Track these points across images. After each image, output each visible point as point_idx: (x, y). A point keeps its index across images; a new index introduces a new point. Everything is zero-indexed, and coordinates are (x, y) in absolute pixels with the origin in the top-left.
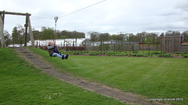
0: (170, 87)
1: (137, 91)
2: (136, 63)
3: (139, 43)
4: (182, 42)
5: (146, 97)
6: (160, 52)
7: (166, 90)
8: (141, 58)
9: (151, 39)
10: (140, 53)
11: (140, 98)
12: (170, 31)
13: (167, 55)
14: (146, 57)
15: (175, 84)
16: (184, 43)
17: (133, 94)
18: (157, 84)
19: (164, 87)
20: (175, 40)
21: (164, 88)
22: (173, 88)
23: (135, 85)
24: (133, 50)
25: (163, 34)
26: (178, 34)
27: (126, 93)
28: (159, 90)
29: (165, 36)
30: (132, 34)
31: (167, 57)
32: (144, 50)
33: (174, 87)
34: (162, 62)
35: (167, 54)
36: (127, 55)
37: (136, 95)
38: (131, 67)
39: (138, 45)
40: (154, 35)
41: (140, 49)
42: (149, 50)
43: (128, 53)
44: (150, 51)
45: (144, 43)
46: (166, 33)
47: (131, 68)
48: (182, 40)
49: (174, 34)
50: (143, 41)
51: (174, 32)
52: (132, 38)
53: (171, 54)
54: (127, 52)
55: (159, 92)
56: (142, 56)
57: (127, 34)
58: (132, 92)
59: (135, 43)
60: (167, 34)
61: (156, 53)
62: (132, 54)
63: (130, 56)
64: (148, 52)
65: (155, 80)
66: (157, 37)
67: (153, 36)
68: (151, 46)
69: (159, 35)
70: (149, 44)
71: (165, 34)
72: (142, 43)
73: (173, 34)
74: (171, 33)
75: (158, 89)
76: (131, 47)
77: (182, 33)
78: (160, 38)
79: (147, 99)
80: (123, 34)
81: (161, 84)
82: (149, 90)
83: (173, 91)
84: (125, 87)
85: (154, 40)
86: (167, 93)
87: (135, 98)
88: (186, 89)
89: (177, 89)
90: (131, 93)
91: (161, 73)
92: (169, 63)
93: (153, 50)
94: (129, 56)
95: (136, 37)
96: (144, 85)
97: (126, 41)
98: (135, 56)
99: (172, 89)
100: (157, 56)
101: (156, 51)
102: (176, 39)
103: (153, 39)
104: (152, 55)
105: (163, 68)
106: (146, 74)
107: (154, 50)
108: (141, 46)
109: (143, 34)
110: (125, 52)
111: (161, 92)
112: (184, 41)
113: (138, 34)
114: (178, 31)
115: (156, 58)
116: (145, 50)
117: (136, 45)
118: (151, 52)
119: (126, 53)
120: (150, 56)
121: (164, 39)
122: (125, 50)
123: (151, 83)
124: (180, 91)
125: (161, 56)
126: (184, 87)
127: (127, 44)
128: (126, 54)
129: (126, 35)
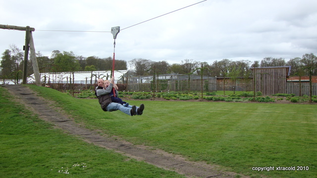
0: (269, 151)
1: (214, 160)
2: (212, 111)
3: (217, 79)
4: (287, 77)
5: (230, 169)
6: (251, 93)
7: (262, 158)
8: (221, 104)
9: (238, 72)
10: (219, 94)
11: (219, 171)
12: (268, 59)
13: (263, 98)
14: (229, 101)
15: (277, 146)
16: (292, 78)
17: (208, 163)
18: (247, 148)
19: (259, 152)
20: (276, 73)
21: (260, 154)
22: (273, 153)
23: (210, 149)
24: (207, 90)
25: (256, 63)
26: (282, 63)
27: (196, 163)
28: (251, 157)
29: (259, 67)
30: (205, 63)
31: (263, 101)
32: (225, 89)
33: (275, 151)
34: (256, 109)
35: (264, 97)
36: (197, 99)
37: (212, 166)
38: (204, 119)
39: (215, 82)
40: (242, 65)
41: (219, 89)
42: (234, 89)
43: (199, 94)
44: (235, 92)
45: (226, 79)
46: (262, 62)
47: (204, 121)
48: (287, 73)
49: (275, 64)
50: (224, 75)
51: (274, 60)
52: (206, 70)
53: (269, 97)
54: (198, 93)
55: (251, 160)
56: (223, 100)
57: (197, 63)
58: (206, 160)
59: (210, 78)
60: (264, 64)
61: (246, 96)
62: (206, 97)
63: (203, 99)
64: (231, 93)
65: (243, 141)
66: (247, 68)
67: (240, 67)
68: (237, 84)
69: (250, 65)
70: (234, 81)
71: (260, 63)
72: (222, 79)
73: (272, 63)
74: (271, 61)
75: (249, 155)
76: (204, 84)
77: (289, 62)
78: (252, 70)
79: (230, 173)
80: (190, 62)
81: (255, 146)
82: (233, 158)
83: (273, 159)
84: (194, 152)
85: (243, 72)
86: (263, 162)
87: (211, 171)
88: (295, 155)
89: (281, 154)
90: (204, 162)
91: (254, 129)
92: (267, 112)
93: (240, 90)
94: (201, 101)
95: (212, 68)
96: (225, 149)
97: (195, 75)
98: (211, 99)
99: (273, 156)
100: (247, 100)
101: (245, 92)
102: (279, 71)
103: (241, 71)
104: (238, 98)
105: (258, 120)
106: (229, 130)
107: (242, 90)
108: (221, 82)
109: (224, 63)
110: (194, 94)
111: (253, 160)
112: (292, 74)
113: (216, 64)
114: (281, 59)
115: (246, 104)
116: (227, 90)
117: (213, 81)
118: (238, 93)
119: (196, 94)
120: (235, 100)
121: (259, 71)
122: (194, 91)
123: (236, 146)
124: (284, 159)
125: (253, 101)
126: (291, 151)
127: (197, 80)
128: (196, 96)
129: (195, 64)
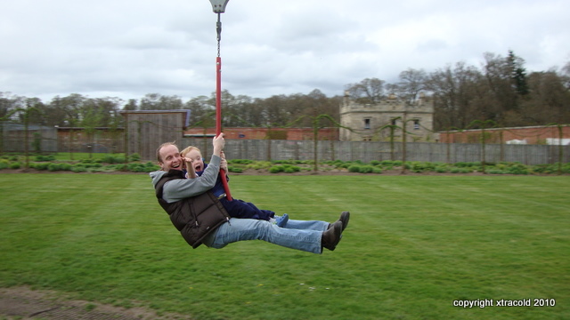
0: (148, 258)
1: (45, 281)
2: (46, 191)
3: (59, 130)
4: (184, 128)
5: (75, 294)
6: (121, 156)
7: (135, 270)
8: (64, 176)
9: (98, 118)
10: (62, 159)
11: (54, 300)
12: (153, 96)
13: (142, 166)
14: (79, 172)
15: (162, 248)
16: (193, 130)
17: (33, 289)
18: (108, 254)
19: (130, 260)
20: (166, 122)
21: (130, 263)
22: (156, 260)
23: (39, 261)
24: (38, 151)
25: (133, 102)
26: (177, 104)
27: (9, 291)
28: (115, 271)
29: (138, 110)
30: (36, 99)
31: (142, 171)
32: (73, 150)
33: (159, 257)
34: (128, 185)
35: (144, 164)
36: (16, 168)
37: (41, 294)
38: (29, 206)
39: (55, 135)
40: (107, 106)
41: (62, 149)
42: (89, 150)
43: (22, 159)
44: (93, 154)
45: (75, 130)
46: (143, 101)
47: (29, 209)
48: (184, 122)
49: (165, 105)
50: (72, 124)
51: (164, 99)
52: (37, 113)
53: (153, 163)
54: (20, 157)
55: (114, 275)
56: (67, 170)
57: (19, 99)
58: (29, 284)
59: (44, 128)
60: (145, 105)
61: (112, 161)
62: (36, 164)
63: (29, 169)
64: (85, 156)
65: (103, 242)
66: (115, 113)
67: (100, 110)
68: (97, 140)
69: (121, 107)
70: (90, 134)
71: (138, 104)
72: (67, 130)
73: (161, 104)
74: (157, 100)
75: (111, 267)
76: (32, 141)
77: (188, 103)
78: (123, 114)
79: (76, 303)
80: (4, 97)
81: (122, 251)
82: (83, 274)
83: (154, 271)
84: (5, 270)
85: (106, 119)
86: (138, 277)
87: (39, 302)
88: (191, 261)
89: (167, 261)
90: (25, 287)
91: (123, 221)
92: (148, 190)
93: (102, 150)
94: (24, 172)
95: (48, 109)
96: (68, 259)
97: (15, 122)
98: (44, 169)
99: (154, 265)
100: (112, 170)
101: (110, 155)
102: (170, 118)
103: (103, 116)
104: (98, 166)
105: (129, 204)
106: (75, 225)
107: (106, 151)
108: (66, 137)
109: (73, 100)
110: (11, 158)
111: (119, 275)
112: (193, 125)
113: (57, 101)
114: (176, 96)
115: (110, 175)
116: (77, 151)
117: (49, 134)
118: (97, 156)
119: (15, 160)
120: (91, 169)
121: (136, 118)
122: (11, 152)
123: (89, 252)
124: (174, 268)
125: (124, 170)
126: (185, 254)
127: (19, 132)
128: (16, 163)
129: (15, 101)
